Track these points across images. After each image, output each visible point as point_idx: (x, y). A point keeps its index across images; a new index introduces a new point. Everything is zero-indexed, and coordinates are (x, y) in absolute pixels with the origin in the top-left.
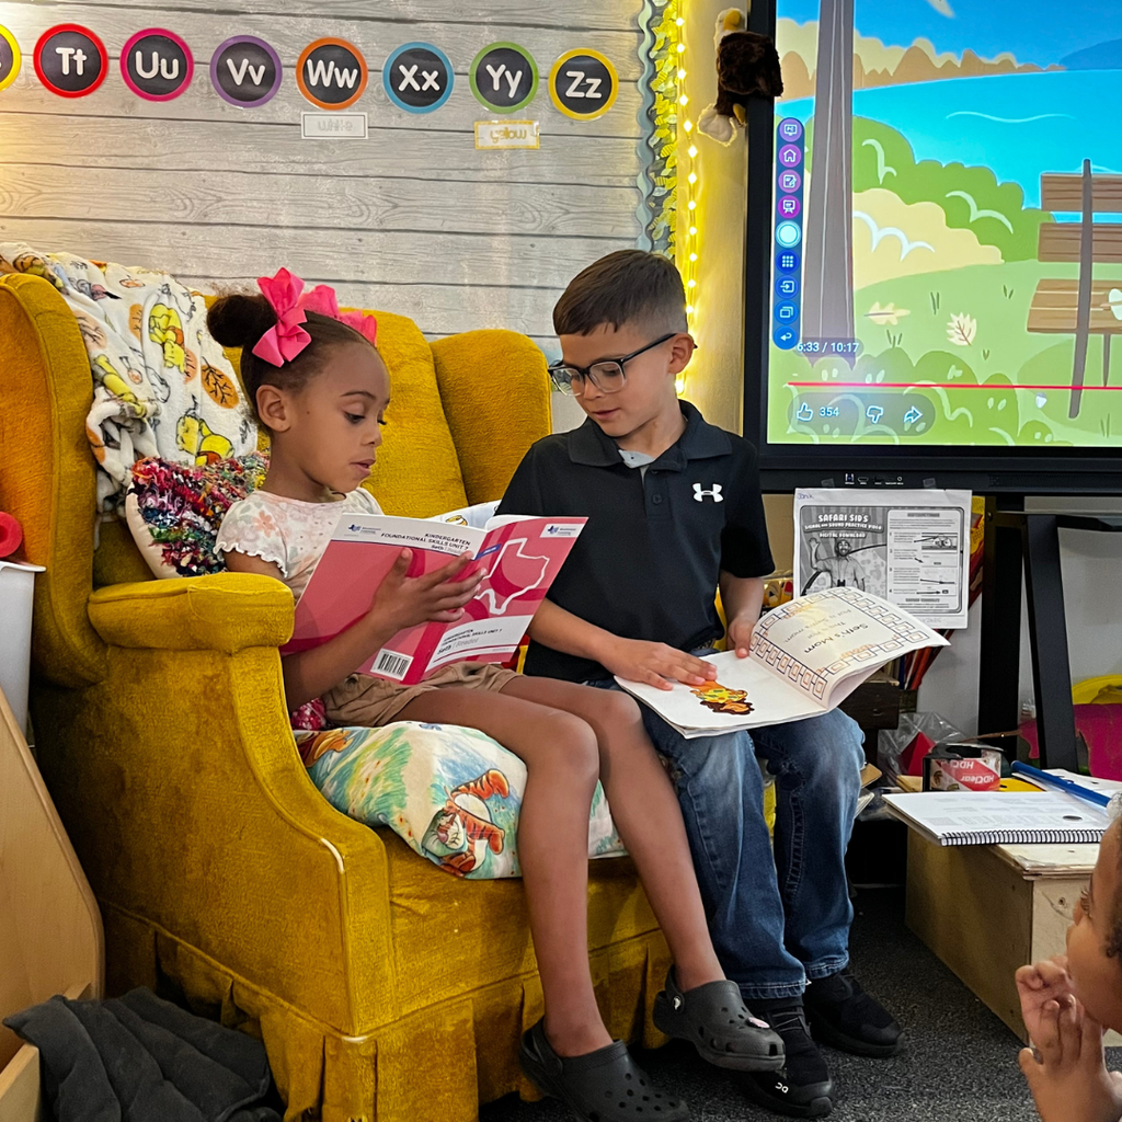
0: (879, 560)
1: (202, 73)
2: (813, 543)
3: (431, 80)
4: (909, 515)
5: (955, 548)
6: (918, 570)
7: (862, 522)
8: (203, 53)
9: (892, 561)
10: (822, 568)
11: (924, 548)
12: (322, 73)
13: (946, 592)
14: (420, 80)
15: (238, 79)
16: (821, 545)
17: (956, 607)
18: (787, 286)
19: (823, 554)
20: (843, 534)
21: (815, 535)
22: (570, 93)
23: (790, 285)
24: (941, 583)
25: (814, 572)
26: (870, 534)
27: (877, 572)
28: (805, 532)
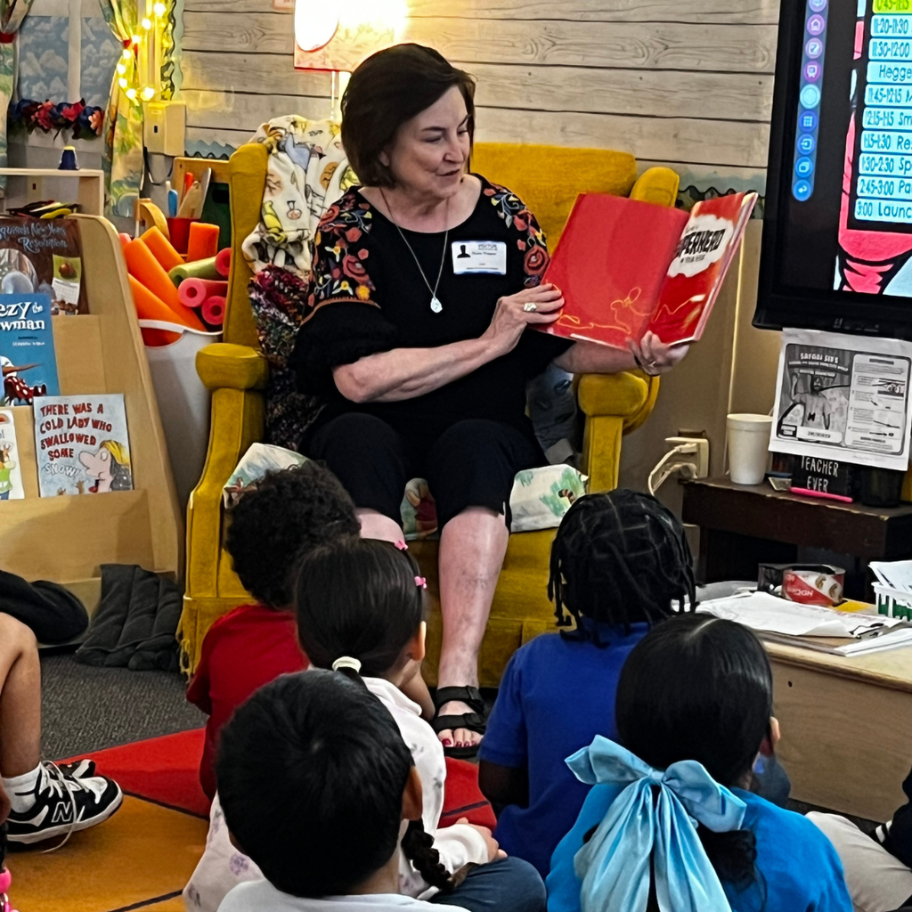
0: (843, 399)
2: (794, 378)
4: (871, 360)
5: (902, 395)
6: (872, 411)
7: (833, 363)
9: (853, 402)
10: (798, 401)
11: (880, 392)
13: (891, 435)
16: (800, 381)
17: (897, 449)
18: (806, 144)
19: (801, 389)
20: (817, 373)
21: (796, 370)
23: (809, 143)
24: (889, 426)
25: (791, 403)
26: (838, 375)
27: (841, 411)
28: (789, 367)
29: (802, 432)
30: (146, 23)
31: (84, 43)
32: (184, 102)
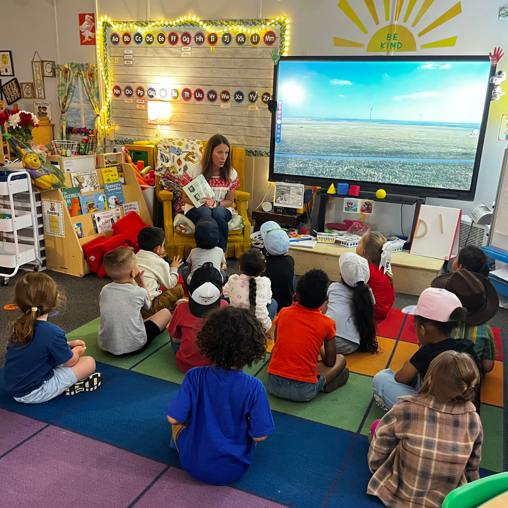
0: (289, 195)
1: (205, 96)
3: (241, 97)
4: (294, 188)
5: (301, 195)
6: (295, 197)
7: (286, 188)
8: (206, 93)
9: (291, 196)
10: (279, 196)
11: (296, 194)
12: (224, 96)
14: (239, 98)
15: (211, 97)
16: (279, 192)
19: (280, 194)
20: (283, 190)
22: (264, 100)
24: (299, 200)
26: (287, 191)
27: (288, 198)
28: (277, 189)
29: (280, 202)
30: (102, 111)
31: (85, 114)
32: (114, 128)
